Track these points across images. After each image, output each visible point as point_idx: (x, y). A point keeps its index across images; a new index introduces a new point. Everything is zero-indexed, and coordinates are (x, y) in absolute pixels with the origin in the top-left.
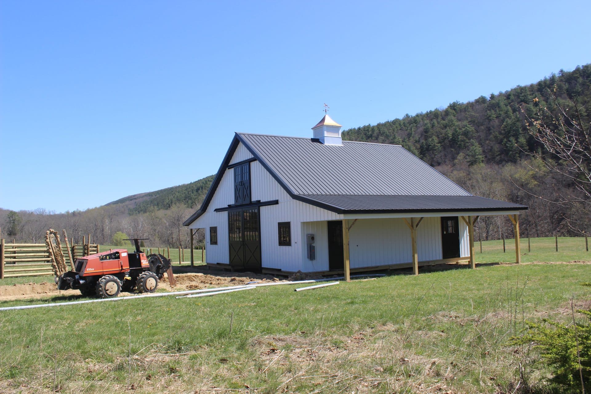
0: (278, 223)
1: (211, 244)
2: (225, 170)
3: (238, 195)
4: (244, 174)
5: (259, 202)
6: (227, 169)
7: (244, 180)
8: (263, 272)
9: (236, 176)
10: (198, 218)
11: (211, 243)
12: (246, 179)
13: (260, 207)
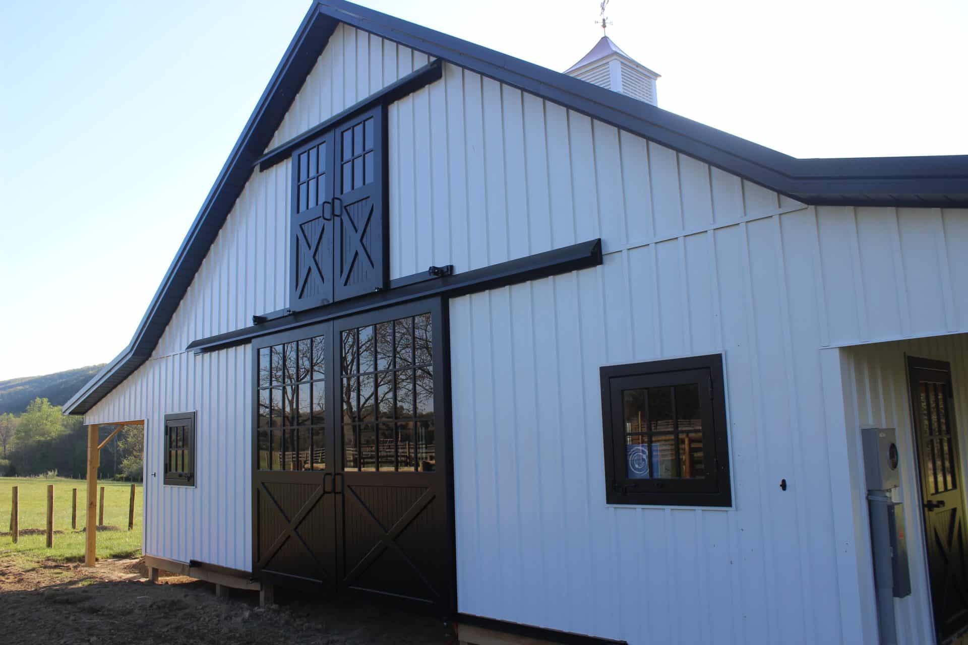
0: (603, 369)
1: (168, 480)
2: (250, 172)
3: (307, 260)
4: (347, 168)
5: (443, 274)
6: (257, 168)
7: (347, 188)
8: (460, 639)
9: (303, 188)
10: (120, 382)
11: (166, 477)
12: (358, 183)
13: (451, 301)
